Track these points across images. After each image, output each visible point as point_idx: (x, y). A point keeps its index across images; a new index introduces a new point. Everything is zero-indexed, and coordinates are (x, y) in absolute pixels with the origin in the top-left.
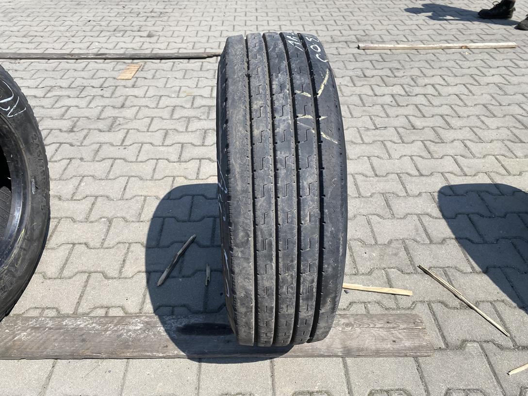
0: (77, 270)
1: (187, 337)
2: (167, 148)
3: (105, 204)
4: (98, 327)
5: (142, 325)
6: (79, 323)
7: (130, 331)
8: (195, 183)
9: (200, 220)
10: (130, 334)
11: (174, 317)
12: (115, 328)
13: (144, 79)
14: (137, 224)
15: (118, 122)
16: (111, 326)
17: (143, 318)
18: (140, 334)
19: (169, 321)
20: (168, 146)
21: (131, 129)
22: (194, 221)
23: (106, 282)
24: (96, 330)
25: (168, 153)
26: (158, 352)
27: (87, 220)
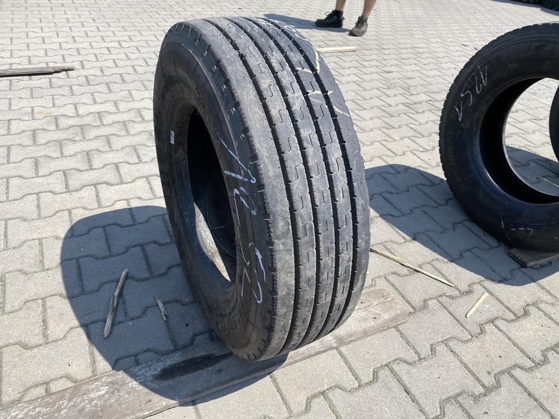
1: (170, 382)
4: (44, 410)
5: (107, 387)
6: (14, 414)
7: (93, 399)
8: (100, 212)
9: (125, 252)
10: (96, 404)
11: (143, 365)
12: (71, 403)
14: (43, 274)
17: (104, 380)
18: (108, 399)
19: (140, 372)
20: (44, 176)
22: (118, 255)
24: (45, 415)
26: (142, 411)
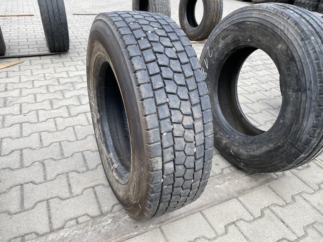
0: (35, 201)
2: (57, 110)
3: (31, 153)
13: (13, 72)
15: (9, 101)
16: (88, 228)
21: (23, 103)
23: (64, 202)
25: (60, 113)
27: (22, 166)
